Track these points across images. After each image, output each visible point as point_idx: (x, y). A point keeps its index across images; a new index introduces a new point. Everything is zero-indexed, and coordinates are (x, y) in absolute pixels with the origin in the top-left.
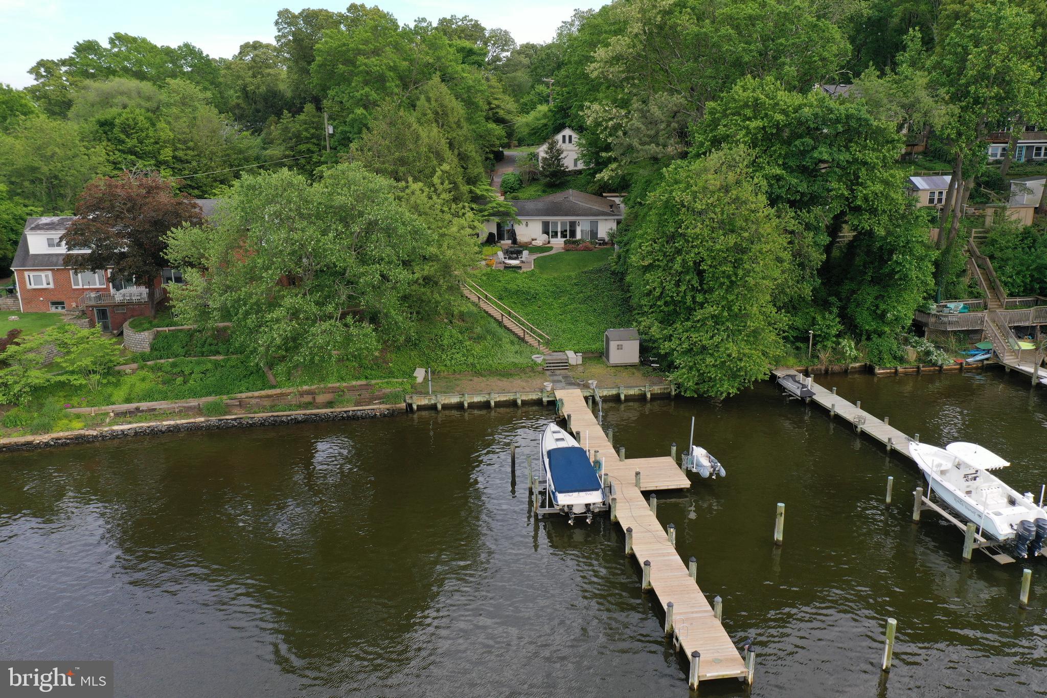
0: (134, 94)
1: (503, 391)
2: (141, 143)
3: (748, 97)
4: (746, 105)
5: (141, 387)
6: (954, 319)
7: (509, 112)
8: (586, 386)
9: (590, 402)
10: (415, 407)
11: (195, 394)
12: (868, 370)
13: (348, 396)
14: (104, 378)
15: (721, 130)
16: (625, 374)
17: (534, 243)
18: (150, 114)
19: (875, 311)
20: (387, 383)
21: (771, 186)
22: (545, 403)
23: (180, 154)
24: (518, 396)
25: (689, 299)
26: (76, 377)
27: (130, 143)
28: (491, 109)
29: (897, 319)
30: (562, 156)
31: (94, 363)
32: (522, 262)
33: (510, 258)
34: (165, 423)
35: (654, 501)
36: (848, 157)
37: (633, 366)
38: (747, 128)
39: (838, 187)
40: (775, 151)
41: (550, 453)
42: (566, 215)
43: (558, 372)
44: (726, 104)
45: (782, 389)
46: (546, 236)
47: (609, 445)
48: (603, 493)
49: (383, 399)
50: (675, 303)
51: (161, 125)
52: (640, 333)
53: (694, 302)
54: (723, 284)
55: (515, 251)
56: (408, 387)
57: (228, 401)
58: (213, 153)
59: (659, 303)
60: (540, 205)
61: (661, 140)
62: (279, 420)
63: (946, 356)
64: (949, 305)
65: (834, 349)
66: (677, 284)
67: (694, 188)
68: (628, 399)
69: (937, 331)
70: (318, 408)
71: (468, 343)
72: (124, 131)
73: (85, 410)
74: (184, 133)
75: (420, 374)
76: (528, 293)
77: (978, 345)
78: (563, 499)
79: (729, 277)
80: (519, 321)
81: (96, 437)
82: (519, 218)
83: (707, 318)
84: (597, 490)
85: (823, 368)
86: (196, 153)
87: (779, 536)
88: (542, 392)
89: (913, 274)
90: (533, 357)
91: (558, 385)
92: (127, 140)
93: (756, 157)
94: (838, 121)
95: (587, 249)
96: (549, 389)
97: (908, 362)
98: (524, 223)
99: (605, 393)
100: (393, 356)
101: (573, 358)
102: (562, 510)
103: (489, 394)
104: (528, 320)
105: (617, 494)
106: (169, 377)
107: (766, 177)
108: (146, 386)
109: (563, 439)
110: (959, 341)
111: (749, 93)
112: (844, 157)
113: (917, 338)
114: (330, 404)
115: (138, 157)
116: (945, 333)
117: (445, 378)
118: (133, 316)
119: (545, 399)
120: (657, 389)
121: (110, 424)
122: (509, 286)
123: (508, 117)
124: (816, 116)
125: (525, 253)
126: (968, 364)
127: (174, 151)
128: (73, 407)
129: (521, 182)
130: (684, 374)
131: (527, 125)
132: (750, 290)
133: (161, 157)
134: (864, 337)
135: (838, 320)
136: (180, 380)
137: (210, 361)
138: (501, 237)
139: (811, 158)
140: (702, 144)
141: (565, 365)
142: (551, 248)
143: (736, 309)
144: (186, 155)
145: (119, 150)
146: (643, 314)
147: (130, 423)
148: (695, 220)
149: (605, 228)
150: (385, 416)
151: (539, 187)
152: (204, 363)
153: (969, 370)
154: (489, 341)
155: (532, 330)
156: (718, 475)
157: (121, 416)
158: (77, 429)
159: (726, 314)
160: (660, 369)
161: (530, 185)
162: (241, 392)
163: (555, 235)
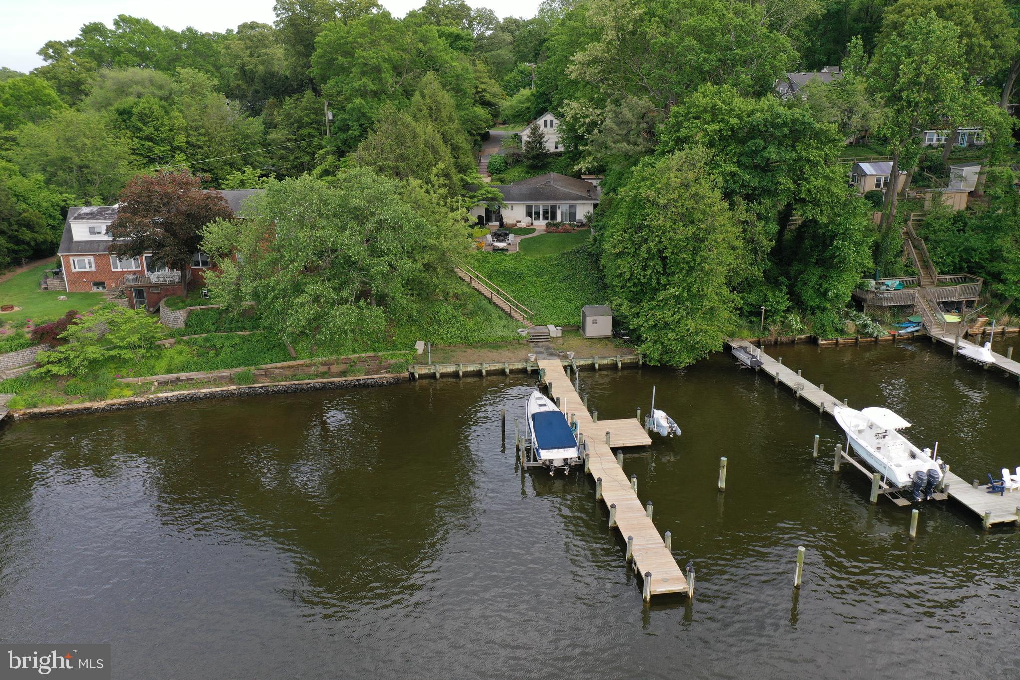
0: (147, 84)
1: (493, 361)
2: (157, 130)
3: (707, 103)
4: (705, 110)
5: (179, 359)
6: (889, 296)
7: (495, 95)
8: (565, 357)
9: (569, 371)
10: (417, 376)
11: (227, 366)
12: (812, 341)
13: (359, 366)
14: (148, 352)
15: (684, 132)
16: (599, 346)
17: (518, 225)
18: (163, 102)
19: (818, 290)
20: (392, 354)
21: (727, 181)
22: (530, 372)
23: (193, 140)
24: (506, 365)
25: (654, 283)
26: (126, 351)
27: (148, 131)
28: (478, 92)
29: (837, 296)
30: (544, 140)
31: (140, 339)
32: (509, 244)
33: (498, 241)
34: (202, 391)
35: (621, 456)
36: (794, 155)
37: (606, 338)
38: (705, 130)
39: (786, 182)
40: (731, 150)
41: (534, 416)
42: (548, 199)
43: (541, 344)
44: (689, 108)
45: (735, 359)
46: (529, 218)
47: (585, 409)
48: (579, 450)
49: (389, 368)
50: (643, 285)
51: (175, 113)
52: (612, 310)
53: (659, 283)
54: (683, 268)
55: (503, 232)
56: (410, 358)
57: (256, 371)
58: (222, 139)
59: (628, 285)
60: (524, 190)
61: (632, 139)
62: (299, 387)
63: (881, 329)
64: (887, 282)
65: (783, 322)
66: (644, 268)
67: (659, 186)
68: (602, 367)
69: (874, 306)
70: (333, 377)
71: (461, 319)
72: (141, 119)
73: (132, 380)
74: (195, 120)
75: (420, 346)
76: (514, 273)
77: (910, 319)
78: (546, 455)
79: (688, 263)
80: (506, 299)
81: (144, 403)
82: (505, 202)
83: (670, 298)
84: (573, 447)
85: (773, 339)
86: (207, 139)
87: (722, 484)
88: (527, 362)
89: (852, 256)
90: (519, 331)
91: (541, 356)
92: (145, 128)
93: (714, 156)
94: (785, 124)
95: (567, 231)
96: (533, 359)
97: (848, 334)
98: (510, 207)
99: (582, 362)
100: (397, 330)
101: (554, 331)
102: (544, 464)
103: (481, 364)
104: (514, 298)
105: (590, 450)
106: (202, 350)
107: (722, 174)
108: (183, 358)
109: (545, 405)
110: (893, 315)
111: (708, 100)
112: (790, 156)
113: (855, 313)
114: (343, 373)
115: (154, 143)
116: (881, 308)
117: (442, 349)
118: (167, 296)
119: (529, 369)
120: (627, 359)
121: (155, 392)
122: (497, 267)
123: (493, 100)
124: (765, 120)
125: (511, 236)
126: (900, 335)
127: (187, 137)
128: (123, 377)
129: (506, 163)
130: (650, 347)
131: (511, 107)
132: (707, 274)
133: (176, 144)
134: (809, 312)
135: (786, 297)
136: (213, 352)
137: (238, 336)
138: (489, 219)
139: (761, 157)
140: (667, 144)
141: (547, 337)
142: (534, 230)
143: (694, 290)
144: (198, 141)
145: (137, 137)
146: (615, 294)
147: (172, 391)
148: (659, 213)
149: (583, 211)
150: (391, 383)
151: (523, 169)
152: (232, 337)
153: (902, 341)
154: (479, 318)
155: (517, 306)
156: (675, 434)
157: (163, 384)
158: (128, 396)
159: (685, 295)
160: (630, 341)
161: (515, 166)
162: (266, 363)
163: (538, 218)
